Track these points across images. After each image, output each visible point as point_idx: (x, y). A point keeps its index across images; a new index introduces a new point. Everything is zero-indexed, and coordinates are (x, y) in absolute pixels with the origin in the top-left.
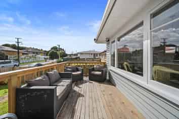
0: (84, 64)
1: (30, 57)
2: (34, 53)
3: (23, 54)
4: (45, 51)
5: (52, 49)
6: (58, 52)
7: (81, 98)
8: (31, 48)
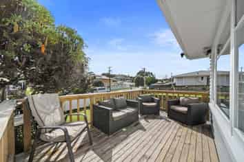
0: (165, 94)
1: (118, 85)
2: (121, 80)
3: (114, 81)
4: (131, 77)
5: (138, 74)
6: (144, 77)
7: (141, 131)
8: (119, 75)
